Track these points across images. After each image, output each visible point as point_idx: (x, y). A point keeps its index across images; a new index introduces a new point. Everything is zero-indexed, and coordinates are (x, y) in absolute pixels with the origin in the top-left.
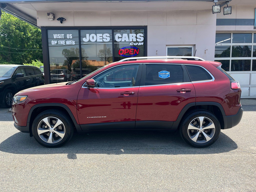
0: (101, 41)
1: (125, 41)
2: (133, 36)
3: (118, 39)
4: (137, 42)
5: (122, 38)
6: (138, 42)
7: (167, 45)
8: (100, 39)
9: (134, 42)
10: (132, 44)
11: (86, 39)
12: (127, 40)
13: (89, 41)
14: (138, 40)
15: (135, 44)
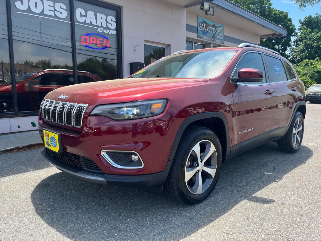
0: (52, 14)
1: (91, 22)
2: (101, 18)
3: (81, 17)
4: (107, 28)
5: (86, 16)
6: (110, 29)
7: (145, 41)
8: (49, 10)
9: (104, 28)
10: (101, 30)
11: (22, 4)
12: (94, 23)
13: (29, 9)
14: (109, 26)
15: (105, 31)
